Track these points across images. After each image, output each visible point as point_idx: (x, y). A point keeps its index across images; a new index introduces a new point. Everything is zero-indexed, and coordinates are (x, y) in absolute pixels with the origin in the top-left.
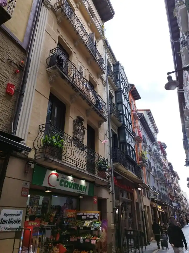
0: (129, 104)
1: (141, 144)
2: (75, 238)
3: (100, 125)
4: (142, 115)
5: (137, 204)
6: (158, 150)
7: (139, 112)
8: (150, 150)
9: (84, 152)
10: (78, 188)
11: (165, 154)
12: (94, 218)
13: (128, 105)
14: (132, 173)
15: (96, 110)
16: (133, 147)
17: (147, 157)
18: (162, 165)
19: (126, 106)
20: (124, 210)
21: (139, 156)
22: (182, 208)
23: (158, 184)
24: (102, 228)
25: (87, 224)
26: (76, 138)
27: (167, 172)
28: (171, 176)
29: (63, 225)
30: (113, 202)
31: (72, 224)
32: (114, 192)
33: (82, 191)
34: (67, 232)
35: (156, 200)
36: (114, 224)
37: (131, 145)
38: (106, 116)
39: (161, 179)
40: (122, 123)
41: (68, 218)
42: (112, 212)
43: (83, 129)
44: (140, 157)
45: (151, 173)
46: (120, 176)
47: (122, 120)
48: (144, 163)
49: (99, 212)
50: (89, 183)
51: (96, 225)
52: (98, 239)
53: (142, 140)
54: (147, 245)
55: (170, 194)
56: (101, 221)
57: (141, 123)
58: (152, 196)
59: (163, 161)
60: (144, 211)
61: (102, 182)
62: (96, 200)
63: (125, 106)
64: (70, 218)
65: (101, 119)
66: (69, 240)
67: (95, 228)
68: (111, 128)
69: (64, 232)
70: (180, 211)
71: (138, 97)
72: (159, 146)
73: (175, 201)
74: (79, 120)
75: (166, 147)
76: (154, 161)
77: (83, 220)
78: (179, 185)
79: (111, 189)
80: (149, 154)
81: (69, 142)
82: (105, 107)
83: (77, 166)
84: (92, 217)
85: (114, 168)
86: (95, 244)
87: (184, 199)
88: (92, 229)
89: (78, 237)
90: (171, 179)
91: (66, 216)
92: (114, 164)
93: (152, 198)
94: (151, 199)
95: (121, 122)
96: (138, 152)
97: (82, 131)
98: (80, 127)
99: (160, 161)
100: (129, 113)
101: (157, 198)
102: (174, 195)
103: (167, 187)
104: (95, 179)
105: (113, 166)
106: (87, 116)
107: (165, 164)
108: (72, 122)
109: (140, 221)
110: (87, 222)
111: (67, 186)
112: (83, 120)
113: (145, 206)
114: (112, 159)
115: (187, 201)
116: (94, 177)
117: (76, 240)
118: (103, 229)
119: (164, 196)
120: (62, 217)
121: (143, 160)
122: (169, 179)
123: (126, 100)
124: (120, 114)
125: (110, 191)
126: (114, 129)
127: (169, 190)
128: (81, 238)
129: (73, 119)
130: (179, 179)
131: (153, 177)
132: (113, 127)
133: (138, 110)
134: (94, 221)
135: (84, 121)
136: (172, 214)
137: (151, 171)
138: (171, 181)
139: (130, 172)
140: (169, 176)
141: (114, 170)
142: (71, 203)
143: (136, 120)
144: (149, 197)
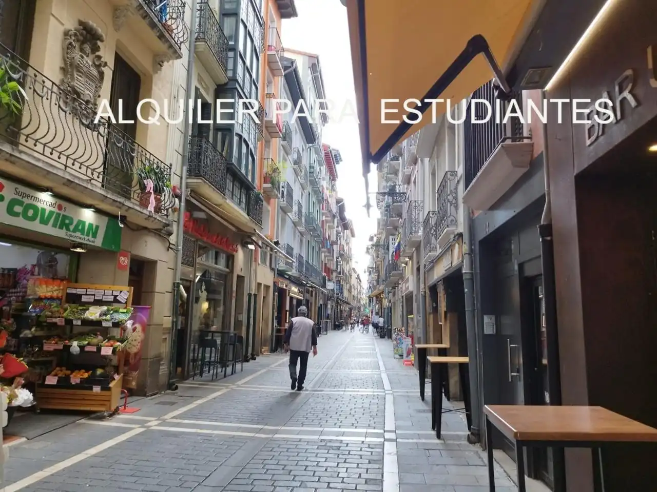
0: (261, 25)
1: (277, 142)
2: (56, 343)
3: (158, 63)
4: (293, 65)
5: (240, 279)
6: (320, 165)
7: (287, 55)
8: (297, 162)
9: (95, 133)
10: (72, 228)
11: (333, 176)
12: (116, 300)
13: (257, 25)
14: (236, 208)
15: (146, 16)
16: (251, 146)
17: (287, 175)
18: (321, 200)
19: (250, 28)
20: (205, 290)
21: (265, 170)
22: (346, 294)
23: (301, 241)
24: (133, 324)
25: (93, 313)
26: (73, 88)
27: (329, 219)
28: (337, 227)
29: (25, 314)
30: (176, 270)
31: (52, 312)
32: (180, 247)
33: (82, 236)
34: (36, 330)
35: (290, 273)
36: (171, 318)
37: (244, 139)
38: (181, 43)
39: (310, 230)
40: (230, 74)
41: (40, 299)
42: (171, 292)
43: (98, 67)
44: (266, 174)
45: (289, 214)
46: (204, 211)
47: (230, 66)
48: (275, 190)
49: (130, 289)
50: (106, 219)
51: (117, 317)
52: (119, 345)
53: (281, 131)
54: (248, 361)
55: (326, 264)
56: (132, 307)
57: (286, 86)
58: (282, 266)
59: (327, 193)
60: (255, 295)
61: (146, 219)
62: (125, 261)
63: (246, 27)
64: (46, 298)
65: (161, 46)
66: (41, 348)
67: (112, 322)
68: (195, 83)
69: (27, 332)
70: (340, 299)
71: (290, 10)
72: (323, 156)
73: (334, 280)
74: (84, 32)
75: (341, 160)
76: (303, 189)
77: (84, 306)
78: (350, 249)
79: (173, 239)
80: (294, 170)
81: (41, 94)
82: (181, 15)
83: (68, 169)
84: (111, 299)
85: (189, 190)
86: (110, 355)
87: (356, 278)
88: (104, 324)
89: (67, 342)
90: (335, 233)
91: (35, 294)
92: (189, 181)
93: (280, 269)
94: (278, 270)
95: (226, 70)
96: (266, 161)
97: (95, 72)
98: (87, 56)
99: (318, 192)
100: (254, 50)
101: (294, 271)
102: (335, 268)
103: (323, 250)
104: (127, 211)
105: (187, 184)
106: (117, 28)
107: (329, 200)
108: (60, 36)
109: (242, 313)
110: (96, 308)
111: (33, 219)
112: (100, 38)
113: (259, 284)
114: (185, 168)
115: (360, 281)
116: (123, 205)
117: (61, 347)
118: (137, 325)
119: (309, 267)
120: (23, 297)
121: (273, 183)
122: (331, 233)
123: (250, 9)
124: (227, 48)
125: (170, 243)
126: (203, 88)
127: (325, 256)
128: (75, 344)
129: (63, 24)
130: (353, 235)
131: (293, 225)
132: (200, 80)
133: (283, 50)
134: (113, 307)
135: (102, 41)
136: (321, 305)
137: (291, 211)
138: (334, 238)
139: (232, 204)
140: (331, 228)
141: (187, 196)
142: (52, 264)
143: (274, 75)
144: (273, 266)
